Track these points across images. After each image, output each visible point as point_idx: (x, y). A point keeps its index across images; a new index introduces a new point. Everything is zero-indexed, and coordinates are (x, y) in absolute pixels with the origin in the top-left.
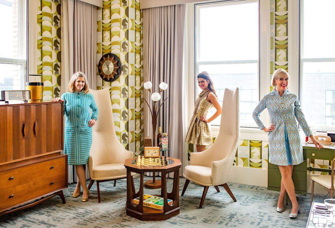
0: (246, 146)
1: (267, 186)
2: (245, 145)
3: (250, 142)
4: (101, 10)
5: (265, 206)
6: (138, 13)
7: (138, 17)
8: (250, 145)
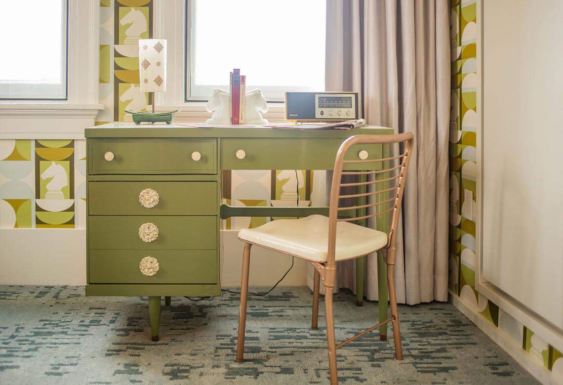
0: (26, 160)
1: (84, 283)
2: (21, 158)
3: (38, 144)
5: (74, 361)
8: (36, 155)
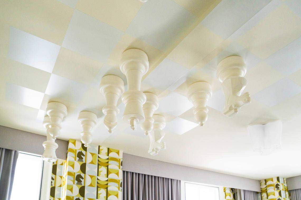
4: (260, 194)
6: (287, 193)
7: (288, 196)
